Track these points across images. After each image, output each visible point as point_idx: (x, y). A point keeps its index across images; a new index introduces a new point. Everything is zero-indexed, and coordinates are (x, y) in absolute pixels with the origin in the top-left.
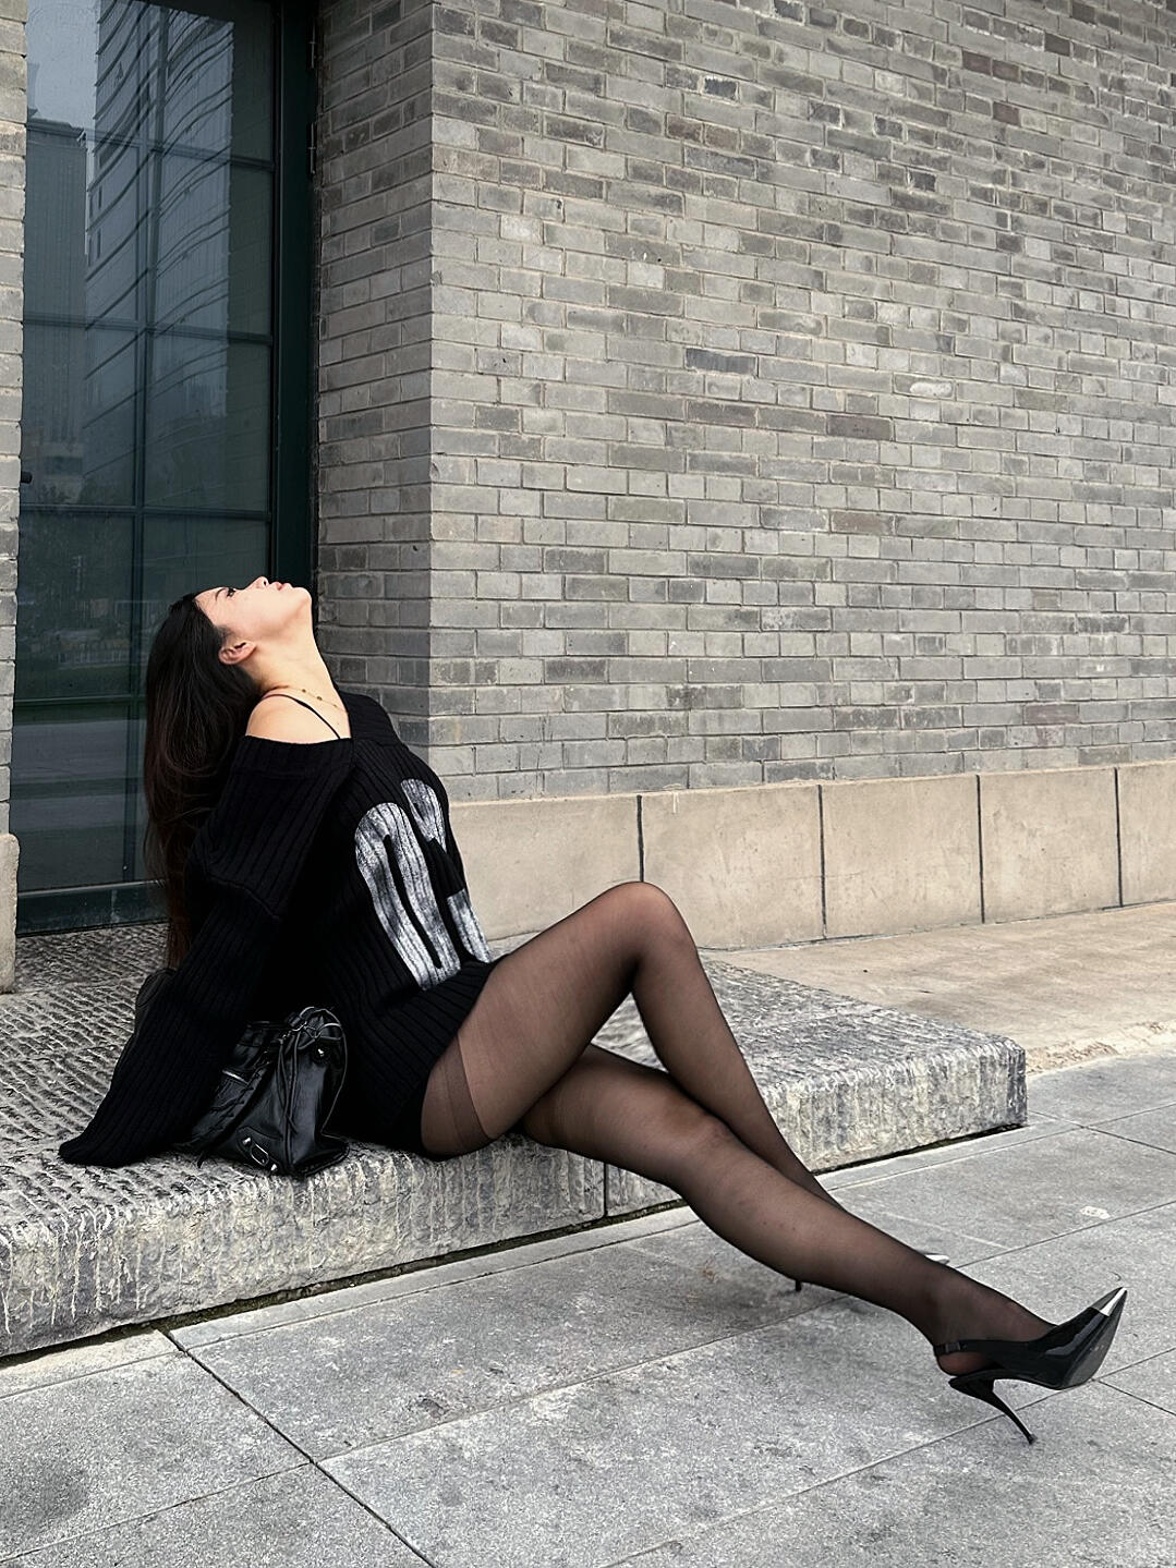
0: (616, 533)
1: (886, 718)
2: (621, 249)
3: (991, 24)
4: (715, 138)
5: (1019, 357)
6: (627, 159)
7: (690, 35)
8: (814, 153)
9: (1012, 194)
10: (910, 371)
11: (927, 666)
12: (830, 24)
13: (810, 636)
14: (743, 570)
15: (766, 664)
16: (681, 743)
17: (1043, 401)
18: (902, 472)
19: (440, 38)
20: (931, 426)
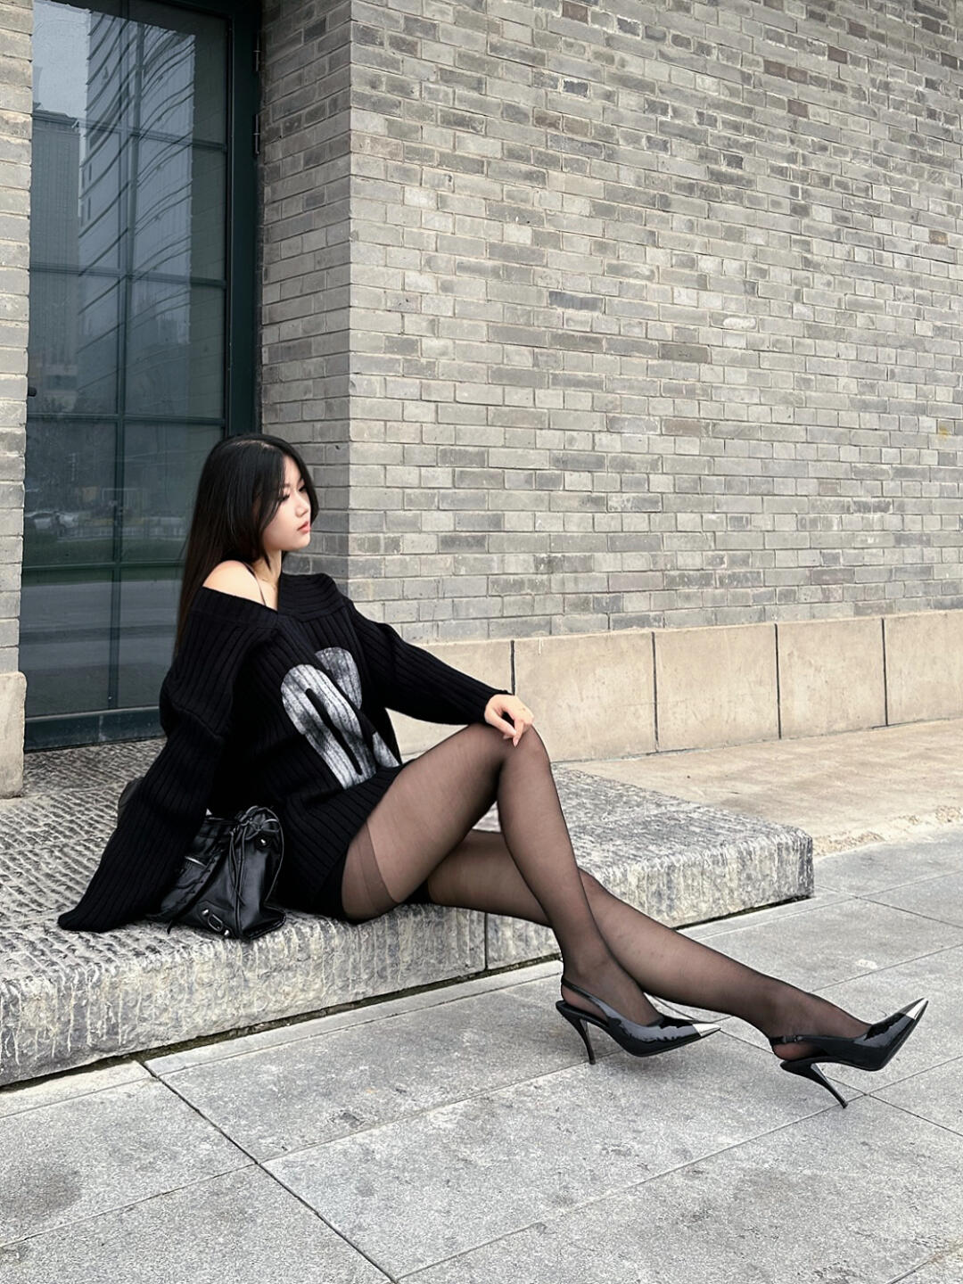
0: (494, 435)
2: (499, 213)
3: (786, 39)
4: (572, 127)
5: (808, 299)
6: (502, 143)
7: (552, 47)
8: (649, 138)
9: (802, 171)
10: (723, 309)
11: (737, 539)
12: (662, 39)
13: (645, 515)
14: (593, 464)
15: (611, 538)
16: (545, 599)
17: (826, 332)
18: (717, 388)
19: (357, 48)
20: (740, 352)
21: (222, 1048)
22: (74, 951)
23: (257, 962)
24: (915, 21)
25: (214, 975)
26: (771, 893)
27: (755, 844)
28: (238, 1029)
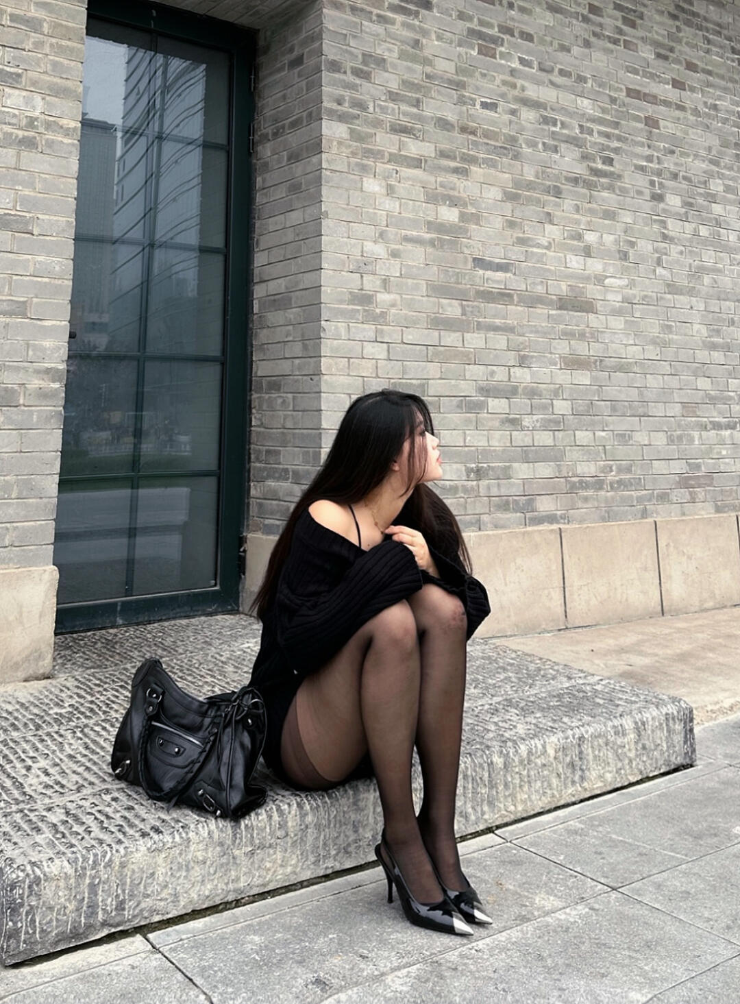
0: (433, 369)
1: (599, 485)
2: (434, 198)
3: (641, 72)
4: (487, 134)
5: (666, 263)
6: (436, 147)
7: (471, 76)
8: (544, 144)
9: (658, 169)
10: (604, 271)
11: (621, 451)
12: (550, 71)
13: (551, 433)
14: (509, 392)
15: (525, 451)
16: (475, 502)
17: (681, 290)
18: (602, 332)
19: (326, 75)
20: (618, 304)
21: (213, 920)
22: (90, 832)
23: (244, 840)
24: (733, 61)
25: (207, 853)
26: (662, 762)
27: (648, 715)
28: (227, 903)
